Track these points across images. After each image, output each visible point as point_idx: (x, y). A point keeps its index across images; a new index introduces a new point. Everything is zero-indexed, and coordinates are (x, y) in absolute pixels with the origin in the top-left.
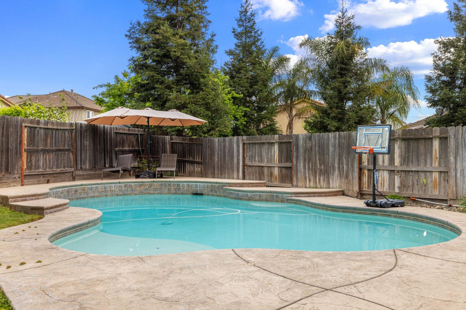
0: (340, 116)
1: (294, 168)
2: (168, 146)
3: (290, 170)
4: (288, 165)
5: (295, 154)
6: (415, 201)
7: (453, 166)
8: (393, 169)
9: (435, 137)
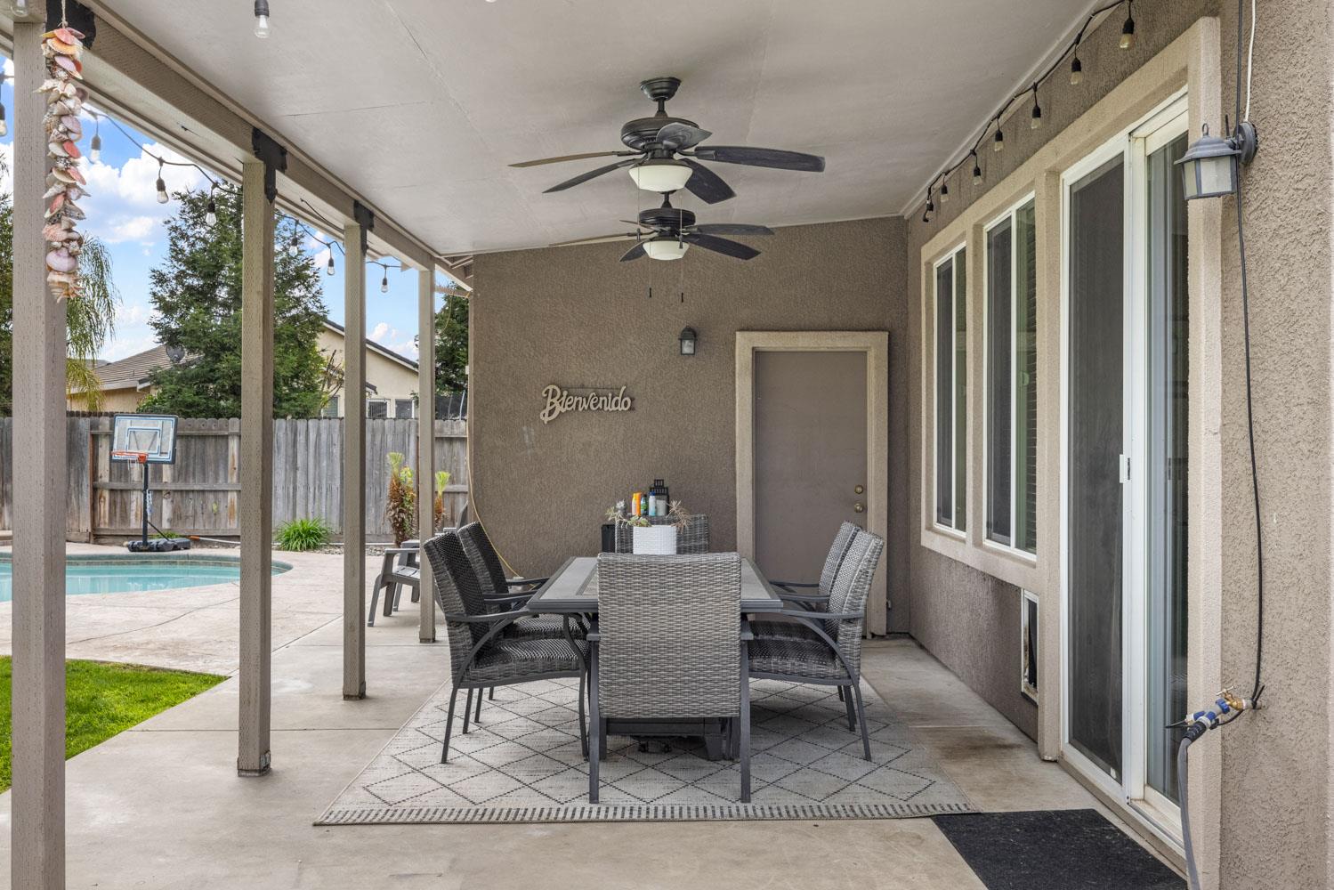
6: (197, 541)
8: (159, 488)
9: (233, 435)
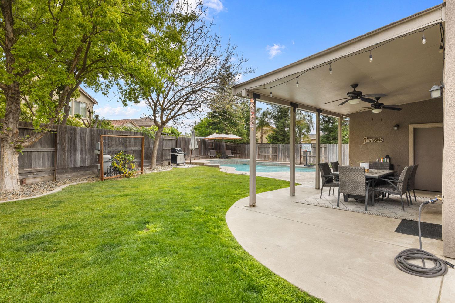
0: (284, 134)
1: (278, 156)
2: (225, 147)
3: (276, 156)
4: (275, 154)
5: (278, 151)
7: (328, 155)
9: (322, 147)
